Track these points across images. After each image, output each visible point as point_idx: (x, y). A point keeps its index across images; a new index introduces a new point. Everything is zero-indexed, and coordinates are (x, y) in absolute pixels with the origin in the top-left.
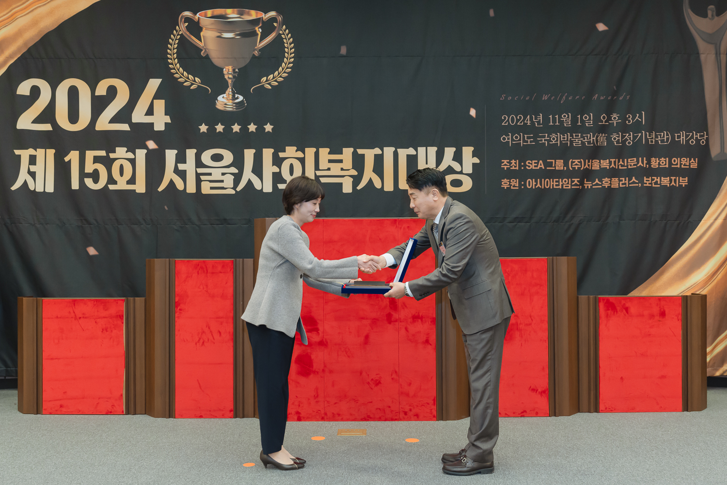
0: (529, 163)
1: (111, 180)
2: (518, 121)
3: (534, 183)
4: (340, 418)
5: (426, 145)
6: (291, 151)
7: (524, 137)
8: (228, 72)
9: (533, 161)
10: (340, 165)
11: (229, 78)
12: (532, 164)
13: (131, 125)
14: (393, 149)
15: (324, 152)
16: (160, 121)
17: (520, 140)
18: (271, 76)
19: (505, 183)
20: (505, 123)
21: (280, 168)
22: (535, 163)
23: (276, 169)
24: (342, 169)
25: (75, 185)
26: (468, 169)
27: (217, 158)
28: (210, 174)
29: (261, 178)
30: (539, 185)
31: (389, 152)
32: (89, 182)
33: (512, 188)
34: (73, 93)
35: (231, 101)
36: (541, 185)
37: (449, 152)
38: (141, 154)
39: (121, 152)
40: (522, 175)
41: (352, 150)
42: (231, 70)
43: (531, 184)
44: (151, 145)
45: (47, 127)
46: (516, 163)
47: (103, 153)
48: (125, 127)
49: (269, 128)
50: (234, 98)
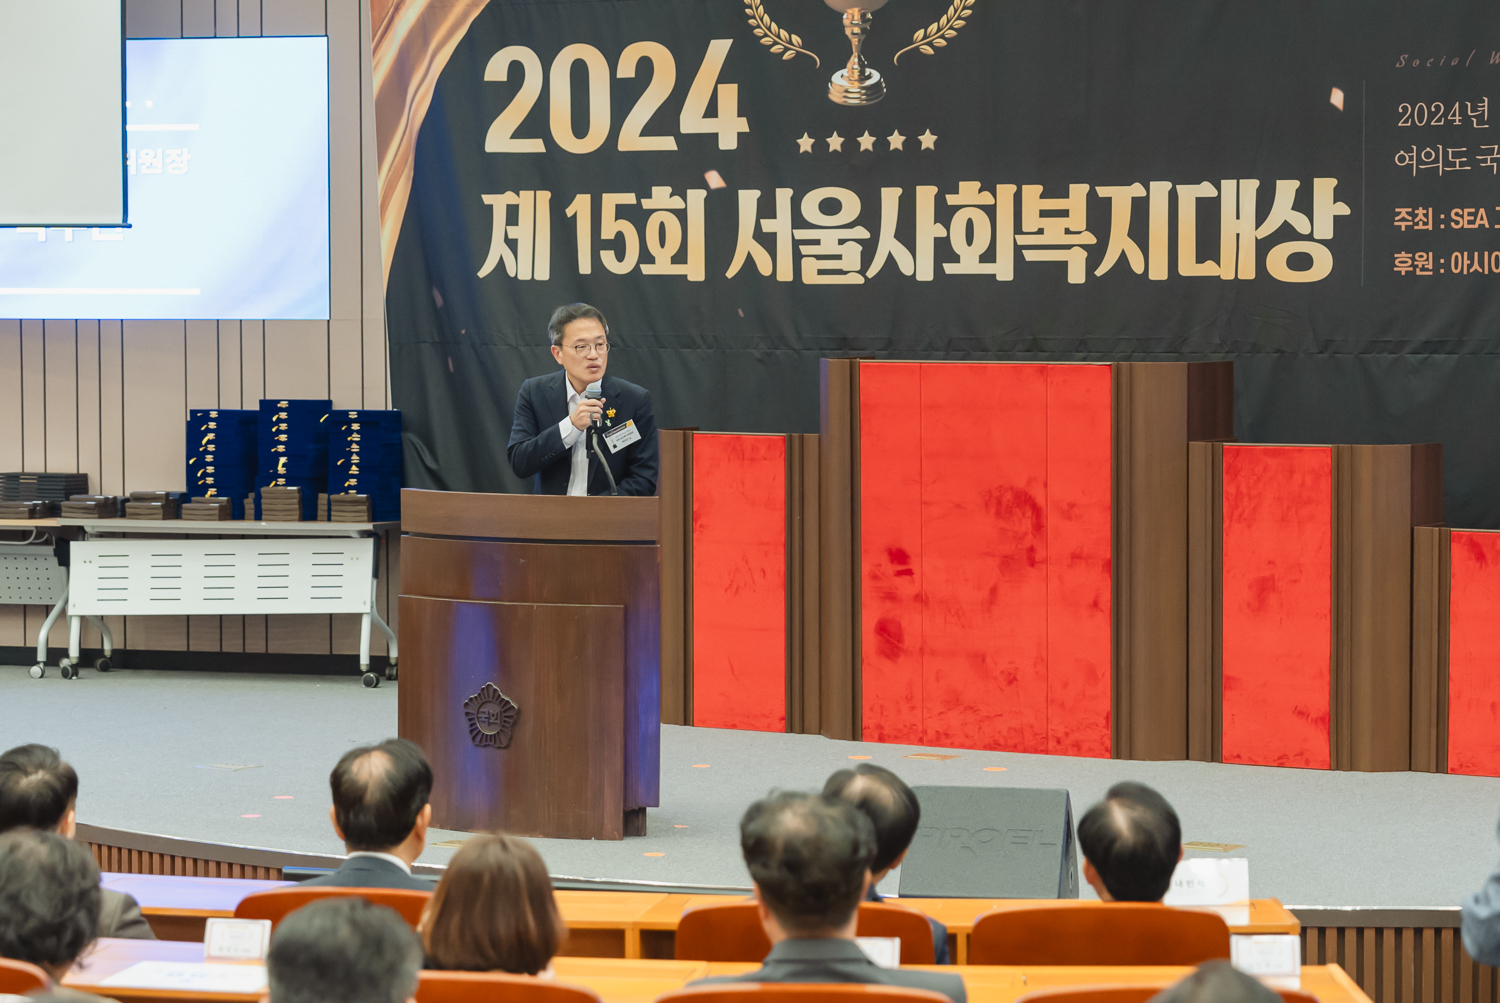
0: (1457, 214)
1: (646, 257)
2: (1432, 115)
3: (1466, 262)
4: (949, 741)
5: (1238, 175)
6: (969, 192)
7: (1445, 154)
8: (852, 20)
9: (1466, 211)
10: (1062, 222)
11: (853, 34)
12: (1462, 216)
13: (681, 139)
14: (1168, 185)
15: (1032, 192)
16: (729, 129)
17: (1436, 160)
18: (934, 27)
19: (1402, 262)
20: (1406, 121)
21: (948, 228)
22: (1469, 214)
23: (941, 232)
24: (1068, 231)
25: (585, 267)
26: (1325, 229)
27: (830, 207)
28: (817, 242)
29: (912, 249)
30: (1476, 266)
31: (1160, 190)
32: (608, 258)
33: (1418, 272)
34: (579, 73)
35: (857, 84)
36: (1481, 264)
37: (1286, 189)
38: (696, 198)
39: (661, 197)
40: (1442, 241)
41: (1085, 188)
42: (857, 16)
43: (1461, 263)
44: (714, 179)
45: (536, 146)
46: (1426, 215)
47: (629, 198)
48: (667, 143)
49: (928, 140)
50: (863, 77)
